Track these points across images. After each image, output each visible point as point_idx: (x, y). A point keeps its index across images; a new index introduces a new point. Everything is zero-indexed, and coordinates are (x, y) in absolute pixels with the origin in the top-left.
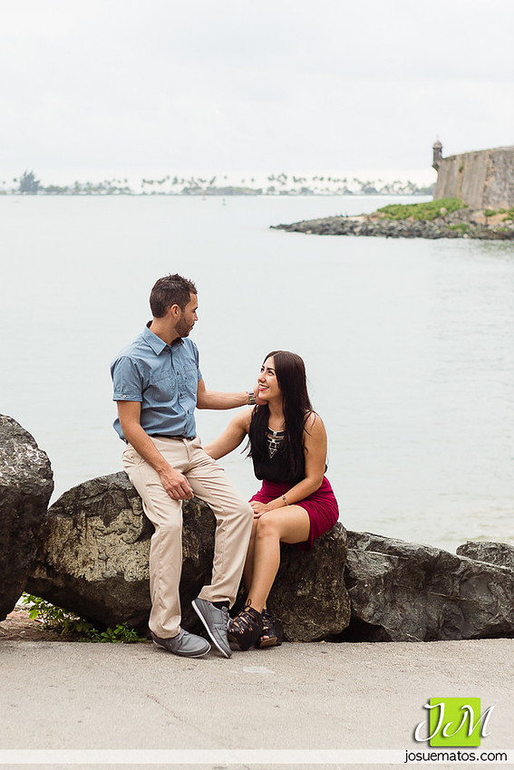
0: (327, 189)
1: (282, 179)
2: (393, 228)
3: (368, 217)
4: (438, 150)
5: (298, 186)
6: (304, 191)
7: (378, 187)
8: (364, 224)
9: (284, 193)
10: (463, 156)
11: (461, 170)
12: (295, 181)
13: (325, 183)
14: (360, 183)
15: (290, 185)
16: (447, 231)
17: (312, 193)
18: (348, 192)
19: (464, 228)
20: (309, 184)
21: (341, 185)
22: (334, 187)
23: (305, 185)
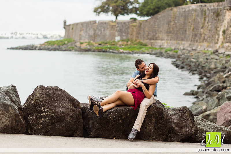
0: (31, 37)
1: (16, 34)
2: (49, 48)
3: (41, 45)
4: (65, 22)
5: (21, 36)
6: (23, 38)
7: (48, 36)
8: (39, 47)
9: (16, 38)
10: (73, 25)
11: (72, 29)
12: (20, 34)
13: (30, 35)
14: (42, 35)
15: (18, 36)
16: (67, 49)
17: (26, 38)
18: (38, 38)
19: (73, 48)
20: (25, 35)
21: (36, 36)
22: (33, 36)
23: (24, 36)
